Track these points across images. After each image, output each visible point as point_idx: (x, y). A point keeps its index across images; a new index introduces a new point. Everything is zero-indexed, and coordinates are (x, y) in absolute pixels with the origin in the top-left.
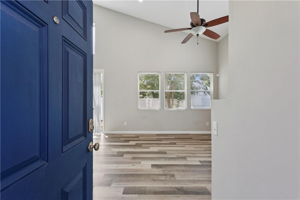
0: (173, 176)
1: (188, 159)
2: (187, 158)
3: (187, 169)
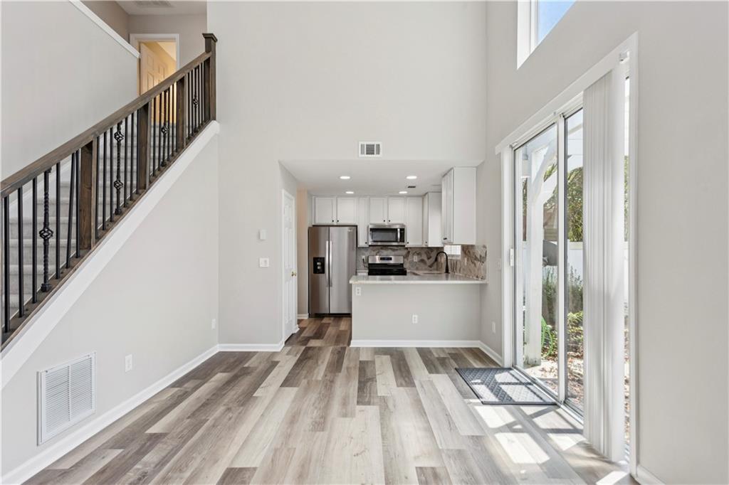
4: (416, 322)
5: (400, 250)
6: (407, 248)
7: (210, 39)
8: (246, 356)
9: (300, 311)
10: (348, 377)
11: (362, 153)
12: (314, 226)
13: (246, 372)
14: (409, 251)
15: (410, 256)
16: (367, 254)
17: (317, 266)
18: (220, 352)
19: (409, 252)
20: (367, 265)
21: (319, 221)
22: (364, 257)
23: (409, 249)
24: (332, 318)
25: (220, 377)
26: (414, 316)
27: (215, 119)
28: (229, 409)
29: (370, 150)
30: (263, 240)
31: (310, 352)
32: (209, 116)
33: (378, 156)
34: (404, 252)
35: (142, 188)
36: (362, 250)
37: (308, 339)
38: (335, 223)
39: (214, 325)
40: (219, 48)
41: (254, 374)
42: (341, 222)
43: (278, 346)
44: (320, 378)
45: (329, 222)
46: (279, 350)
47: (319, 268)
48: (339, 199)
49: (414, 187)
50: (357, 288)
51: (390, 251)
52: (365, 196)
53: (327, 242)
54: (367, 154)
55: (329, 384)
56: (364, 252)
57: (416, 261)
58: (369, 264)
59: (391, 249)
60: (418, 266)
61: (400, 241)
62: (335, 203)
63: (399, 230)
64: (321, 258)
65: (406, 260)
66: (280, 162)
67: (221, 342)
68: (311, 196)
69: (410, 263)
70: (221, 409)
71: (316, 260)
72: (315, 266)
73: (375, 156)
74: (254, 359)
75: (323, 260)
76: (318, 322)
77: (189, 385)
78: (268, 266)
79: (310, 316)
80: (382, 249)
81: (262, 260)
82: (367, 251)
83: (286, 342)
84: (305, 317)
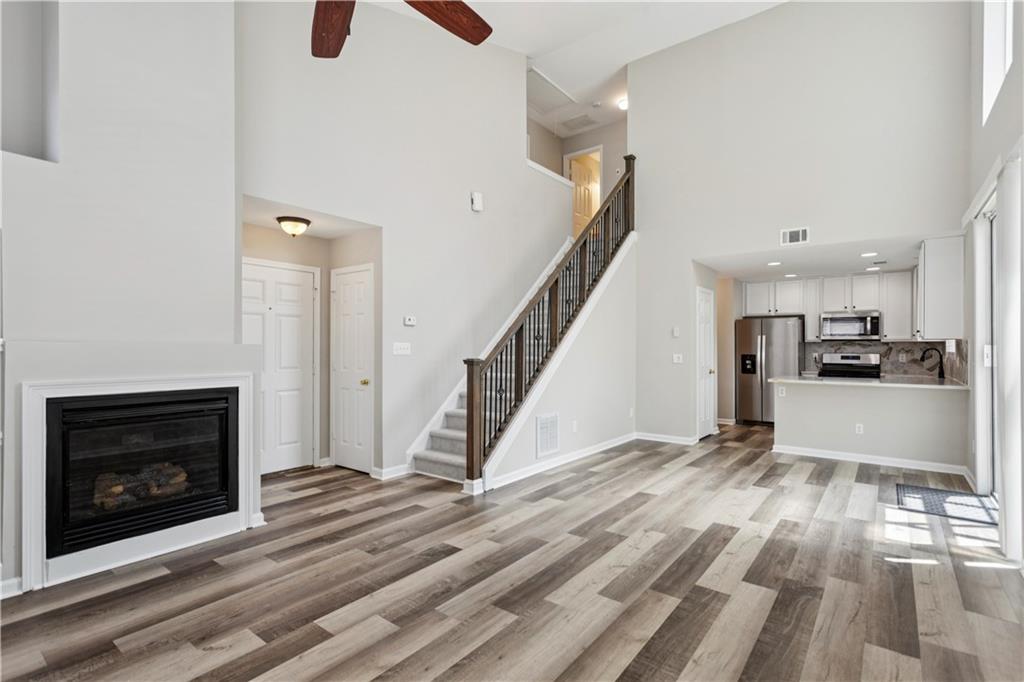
0: (373, 551)
1: (382, 626)
2: (394, 628)
3: (352, 581)
4: (862, 432)
5: (875, 345)
6: (887, 344)
7: (630, 160)
8: (662, 444)
9: (721, 414)
10: (754, 471)
11: (784, 242)
12: (745, 318)
13: (659, 454)
14: (889, 348)
15: (893, 352)
16: (821, 351)
17: (747, 364)
18: (637, 440)
19: (891, 349)
20: (820, 365)
21: (752, 311)
22: (815, 355)
23: (890, 345)
24: (765, 428)
25: (635, 453)
26: (858, 425)
27: (633, 229)
28: (641, 470)
29: (794, 237)
30: (676, 337)
31: (724, 450)
32: (628, 228)
33: (804, 242)
34: (884, 349)
35: (582, 301)
36: (813, 346)
37: (726, 440)
38: (773, 313)
39: (632, 413)
40: (638, 166)
41: (664, 456)
42: (780, 313)
43: (692, 441)
44: (725, 466)
45: (765, 312)
46: (692, 444)
47: (749, 367)
48: (778, 284)
49: (885, 262)
50: (780, 388)
51: (858, 347)
52: (817, 277)
53: (759, 337)
54: (791, 241)
55: (732, 471)
56: (816, 348)
57: (904, 361)
58: (824, 365)
59: (859, 344)
60: (907, 368)
61: (872, 334)
62: (772, 287)
63: (869, 319)
64: (751, 356)
65: (885, 359)
66: (693, 261)
67: (638, 430)
68: (741, 283)
69: (892, 364)
70: (636, 469)
71: (744, 358)
72: (744, 365)
73: (801, 242)
74: (667, 447)
75: (753, 358)
76: (745, 429)
77: (612, 454)
78: (681, 361)
79: (737, 422)
80: (844, 344)
81: (675, 356)
82: (820, 347)
83: (700, 440)
84: (731, 422)
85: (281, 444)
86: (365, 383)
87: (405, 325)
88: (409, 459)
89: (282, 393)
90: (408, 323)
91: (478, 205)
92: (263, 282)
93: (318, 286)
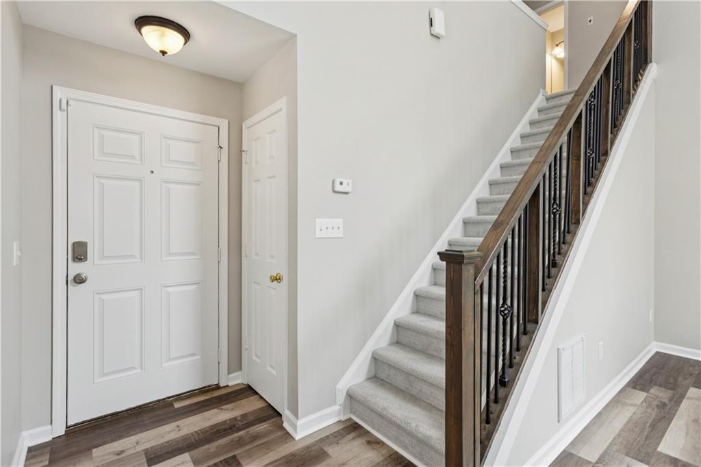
27: (651, 61)
85: (170, 359)
86: (277, 279)
87: (335, 192)
88: (341, 398)
89: (169, 289)
90: (338, 188)
91: (439, 28)
92: (140, 134)
93: (225, 144)
